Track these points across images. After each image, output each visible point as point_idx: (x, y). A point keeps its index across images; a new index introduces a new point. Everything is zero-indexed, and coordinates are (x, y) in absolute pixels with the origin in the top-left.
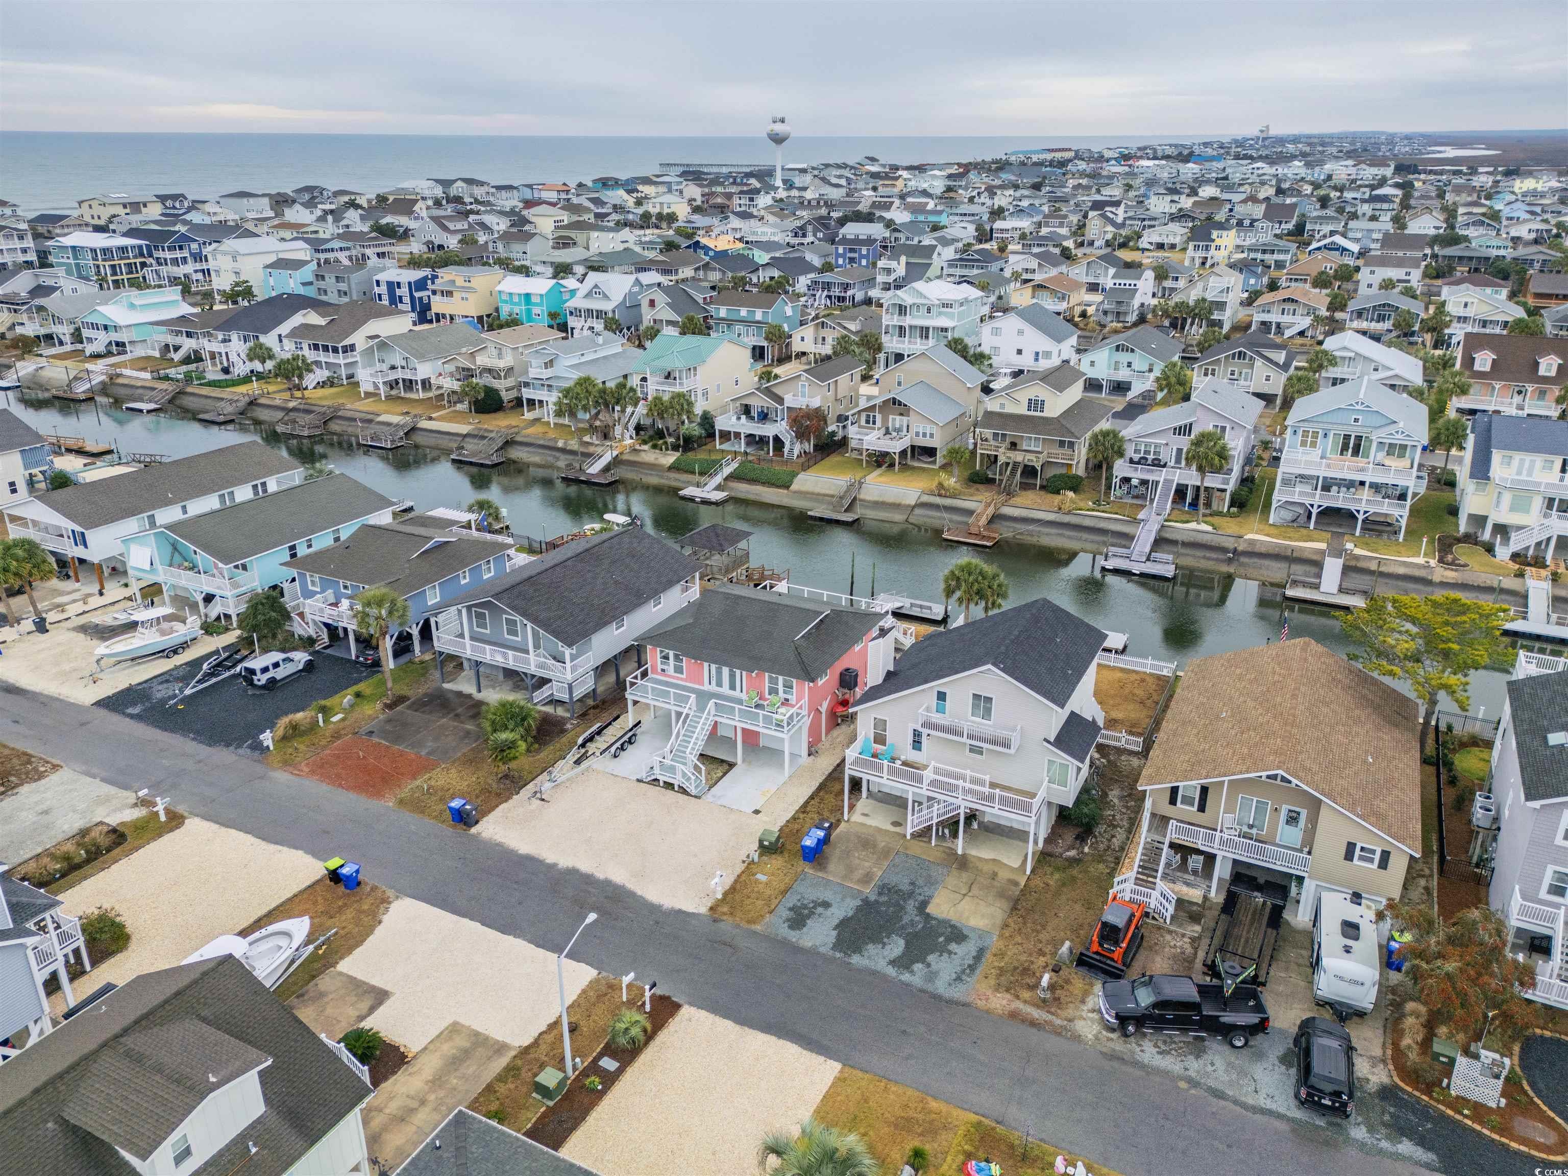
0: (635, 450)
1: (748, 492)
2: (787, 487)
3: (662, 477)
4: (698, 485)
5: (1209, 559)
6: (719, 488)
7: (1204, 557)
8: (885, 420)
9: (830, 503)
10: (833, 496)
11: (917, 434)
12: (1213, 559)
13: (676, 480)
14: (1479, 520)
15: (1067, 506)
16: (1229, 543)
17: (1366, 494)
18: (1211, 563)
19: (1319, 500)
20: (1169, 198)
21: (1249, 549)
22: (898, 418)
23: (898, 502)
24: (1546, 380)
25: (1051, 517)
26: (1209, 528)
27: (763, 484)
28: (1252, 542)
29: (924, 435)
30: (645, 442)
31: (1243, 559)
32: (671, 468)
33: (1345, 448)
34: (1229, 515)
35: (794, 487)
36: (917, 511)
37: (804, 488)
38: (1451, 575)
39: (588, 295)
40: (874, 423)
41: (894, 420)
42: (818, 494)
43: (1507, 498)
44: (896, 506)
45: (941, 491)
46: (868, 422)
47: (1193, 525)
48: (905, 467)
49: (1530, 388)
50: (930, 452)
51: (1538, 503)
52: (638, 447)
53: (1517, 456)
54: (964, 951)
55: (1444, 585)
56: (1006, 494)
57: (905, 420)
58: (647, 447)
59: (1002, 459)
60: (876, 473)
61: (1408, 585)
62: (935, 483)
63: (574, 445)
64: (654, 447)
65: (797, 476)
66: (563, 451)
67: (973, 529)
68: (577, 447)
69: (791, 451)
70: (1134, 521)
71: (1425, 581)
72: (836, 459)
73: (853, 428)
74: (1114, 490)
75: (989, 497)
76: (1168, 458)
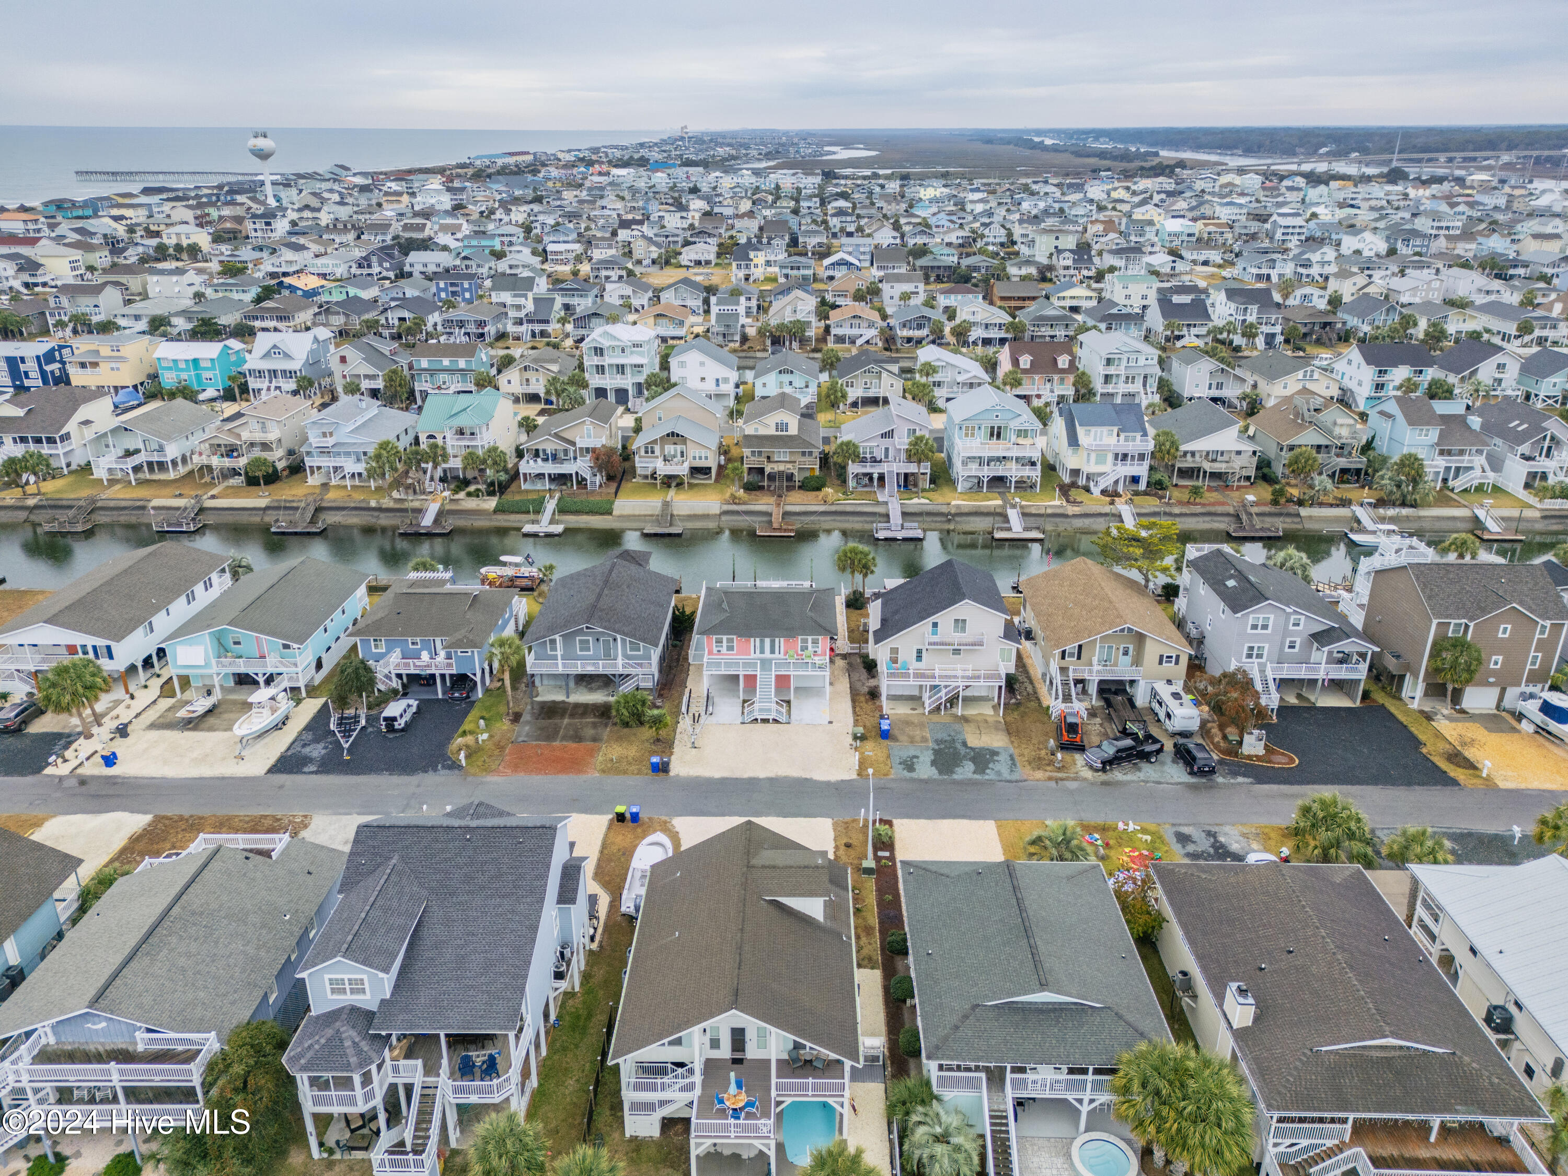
0: (452, 500)
1: (578, 522)
2: (610, 513)
3: (491, 520)
4: (533, 522)
5: (936, 522)
6: (552, 522)
7: (933, 521)
8: (662, 449)
9: (652, 521)
10: (652, 515)
11: (694, 458)
12: (939, 522)
13: (507, 520)
14: (1076, 472)
15: (830, 499)
16: (944, 509)
17: (1013, 465)
18: (938, 524)
19: (987, 472)
20: (678, 215)
21: (958, 511)
22: (673, 447)
23: (706, 512)
24: (1063, 371)
25: (822, 508)
26: (928, 501)
27: (587, 513)
28: (958, 506)
29: (700, 458)
30: (456, 491)
31: (958, 519)
32: (496, 511)
33: (992, 435)
34: (930, 490)
35: (615, 513)
36: (724, 518)
37: (625, 512)
38: (1076, 510)
39: (267, 355)
40: (653, 452)
42: (639, 516)
43: (1093, 456)
44: (706, 517)
45: (734, 500)
46: (647, 452)
47: (915, 501)
48: (691, 486)
49: (1056, 377)
50: (706, 471)
51: (1110, 457)
52: (452, 497)
53: (1093, 429)
54: (1003, 758)
55: (1075, 516)
56: (780, 496)
57: (679, 448)
58: (462, 495)
59: (768, 470)
60: (672, 493)
61: (1058, 520)
62: (728, 495)
63: (387, 503)
64: (469, 494)
65: (612, 503)
66: (380, 509)
67: (775, 525)
68: (391, 505)
69: (593, 483)
70: (878, 503)
71: (1065, 516)
72: (630, 485)
73: (637, 458)
74: (851, 483)
75: (772, 500)
76: (880, 454)
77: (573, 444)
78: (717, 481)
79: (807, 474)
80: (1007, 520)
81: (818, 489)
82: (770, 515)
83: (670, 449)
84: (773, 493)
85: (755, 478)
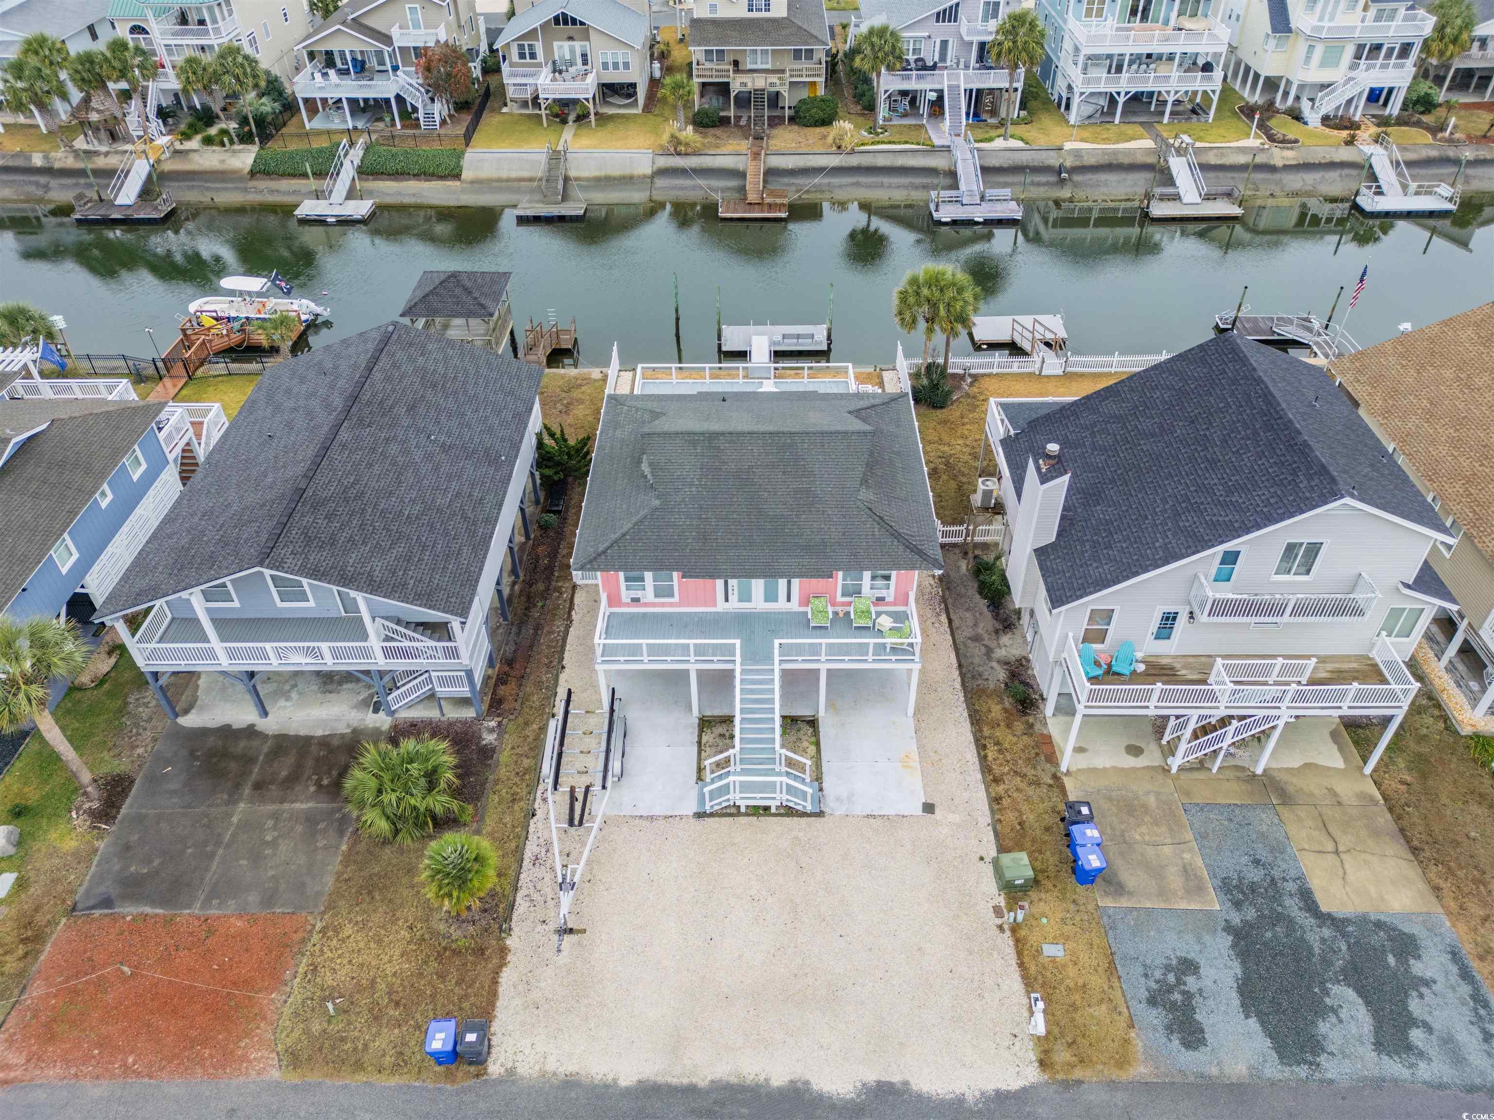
0: (177, 152)
1: (399, 194)
2: (457, 176)
3: (245, 190)
4: (318, 195)
5: (1038, 184)
6: (351, 195)
7: (1033, 184)
8: (549, 50)
9: (532, 191)
10: (531, 180)
11: (605, 66)
12: (1044, 184)
13: (272, 191)
14: (1275, 84)
15: (848, 142)
16: (1053, 160)
17: (1174, 72)
18: (1042, 189)
19: (1123, 85)
21: (1078, 163)
22: (566, 44)
23: (627, 172)
25: (834, 161)
26: (1020, 144)
27: (416, 176)
28: (1077, 153)
29: (616, 66)
30: (186, 136)
31: (1077, 178)
32: (253, 173)
33: (1134, 12)
35: (466, 175)
36: (660, 182)
37: (484, 174)
38: (1289, 156)
40: (533, 56)
41: (561, 47)
42: (508, 180)
43: (1319, 51)
44: (627, 181)
45: (677, 147)
46: (522, 56)
47: (1000, 143)
48: (602, 119)
50: (626, 90)
51: (1350, 51)
52: (178, 146)
56: (758, 138)
57: (578, 45)
58: (194, 143)
59: (736, 87)
60: (568, 133)
61: (1259, 176)
62: (666, 137)
63: (62, 159)
64: (208, 141)
65: (460, 156)
66: (48, 171)
67: (752, 197)
68: (70, 162)
69: (429, 115)
70: (934, 150)
71: (1272, 169)
72: (496, 119)
73: (505, 68)
74: (882, 111)
75: (744, 145)
76: (931, 55)
77: (387, 39)
78: (647, 109)
79: (804, 94)
80: (1170, 181)
81: (826, 122)
82: (742, 175)
83: (563, 49)
84: (745, 130)
85: (712, 103)
